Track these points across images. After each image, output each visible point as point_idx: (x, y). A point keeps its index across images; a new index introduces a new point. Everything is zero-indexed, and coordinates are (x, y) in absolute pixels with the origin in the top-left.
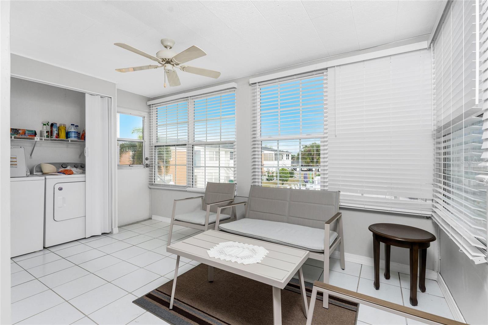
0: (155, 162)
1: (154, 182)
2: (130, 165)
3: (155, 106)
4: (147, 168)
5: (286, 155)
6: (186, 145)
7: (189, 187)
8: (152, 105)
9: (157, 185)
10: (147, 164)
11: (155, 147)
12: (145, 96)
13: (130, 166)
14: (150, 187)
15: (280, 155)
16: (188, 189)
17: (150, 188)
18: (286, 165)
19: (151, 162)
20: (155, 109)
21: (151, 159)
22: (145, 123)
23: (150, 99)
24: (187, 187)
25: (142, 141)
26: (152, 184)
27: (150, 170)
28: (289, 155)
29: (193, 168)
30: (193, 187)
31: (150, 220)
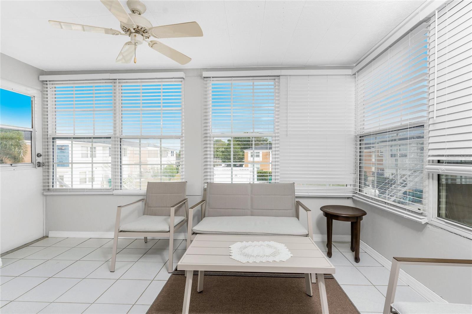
0: (53, 160)
1: (53, 187)
2: (11, 165)
3: (52, 84)
4: (39, 168)
5: (170, 152)
6: (110, 138)
7: (116, 189)
8: (49, 81)
9: (56, 190)
10: (39, 163)
11: (53, 140)
12: (37, 67)
13: (13, 165)
14: (45, 193)
15: (165, 152)
16: (115, 192)
17: (46, 196)
18: (171, 162)
19: (45, 159)
20: (52, 88)
21: (45, 155)
22: (36, 105)
23: (43, 73)
24: (113, 190)
25: (32, 130)
26: (49, 190)
27: (44, 170)
28: (173, 152)
29: (121, 166)
30: (121, 189)
31: (46, 239)
